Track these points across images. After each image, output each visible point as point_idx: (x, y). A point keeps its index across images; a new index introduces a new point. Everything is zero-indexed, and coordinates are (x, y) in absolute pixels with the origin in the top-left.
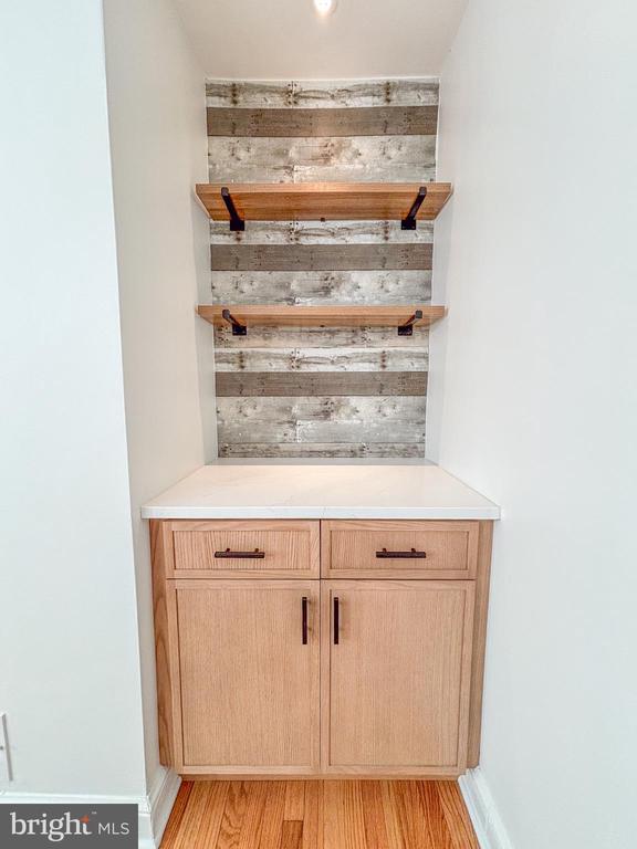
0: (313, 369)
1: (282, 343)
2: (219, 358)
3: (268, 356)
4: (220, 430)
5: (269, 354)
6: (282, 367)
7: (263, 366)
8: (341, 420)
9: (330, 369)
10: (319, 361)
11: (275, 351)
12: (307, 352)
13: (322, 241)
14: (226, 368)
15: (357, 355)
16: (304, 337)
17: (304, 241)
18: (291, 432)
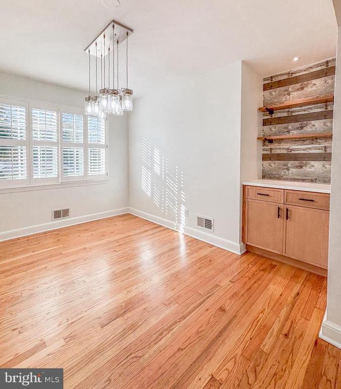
0: (297, 152)
1: (285, 145)
2: (264, 150)
3: (280, 149)
4: (263, 171)
5: (280, 148)
6: (285, 152)
7: (278, 152)
8: (307, 169)
9: (303, 152)
10: (298, 150)
11: (282, 147)
12: (294, 147)
13: (300, 113)
14: (265, 152)
15: (314, 147)
16: (293, 142)
17: (293, 114)
18: (287, 172)
